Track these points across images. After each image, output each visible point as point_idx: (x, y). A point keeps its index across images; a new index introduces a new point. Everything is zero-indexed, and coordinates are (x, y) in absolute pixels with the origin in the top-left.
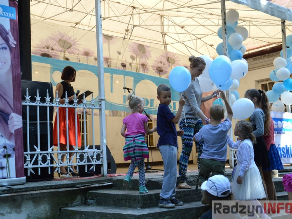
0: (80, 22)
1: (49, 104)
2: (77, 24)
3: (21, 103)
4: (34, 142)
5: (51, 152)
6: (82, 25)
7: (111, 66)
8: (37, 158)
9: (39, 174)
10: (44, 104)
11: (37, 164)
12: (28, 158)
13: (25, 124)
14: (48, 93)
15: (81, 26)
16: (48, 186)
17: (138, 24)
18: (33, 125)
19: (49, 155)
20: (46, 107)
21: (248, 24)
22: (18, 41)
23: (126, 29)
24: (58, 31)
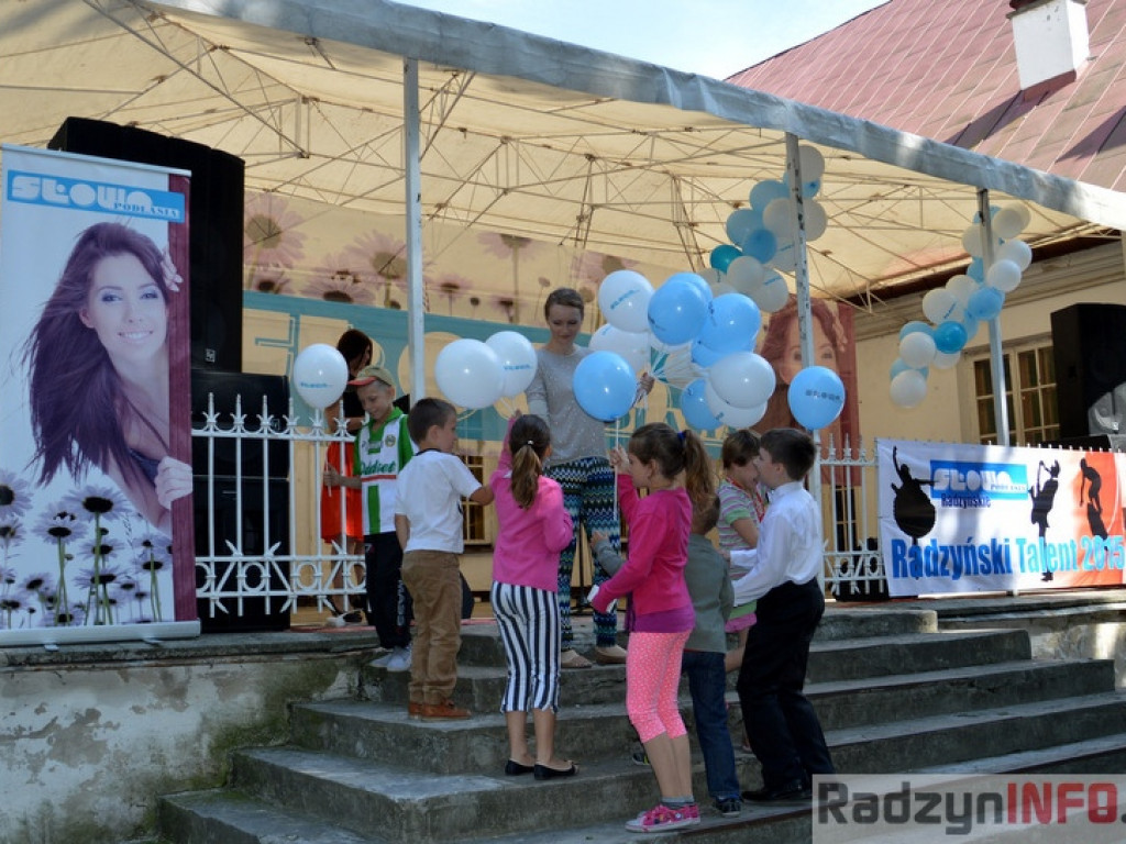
0: (448, 201)
1: (269, 432)
2: (440, 206)
3: (188, 432)
4: (225, 531)
5: (271, 559)
6: (453, 208)
7: (518, 320)
8: (235, 571)
9: (241, 613)
10: (255, 435)
11: (235, 588)
12: (211, 573)
13: (200, 485)
14: (265, 406)
15: (449, 212)
16: (255, 646)
17: (602, 201)
18: (224, 486)
19: (267, 565)
20: (260, 441)
21: (917, 193)
22: (188, 276)
23: (579, 214)
24: (374, 232)
